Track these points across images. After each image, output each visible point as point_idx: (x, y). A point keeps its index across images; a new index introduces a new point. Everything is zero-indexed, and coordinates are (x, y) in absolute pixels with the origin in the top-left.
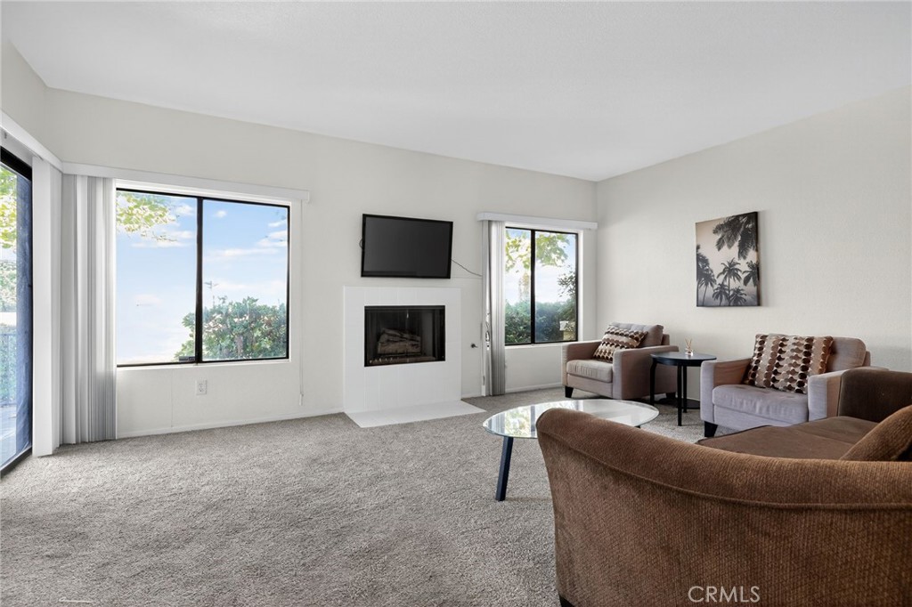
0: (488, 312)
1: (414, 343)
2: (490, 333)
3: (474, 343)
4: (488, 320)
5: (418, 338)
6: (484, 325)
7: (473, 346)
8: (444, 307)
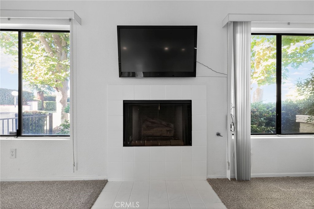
0: (233, 105)
1: (168, 129)
2: (235, 124)
3: (220, 132)
4: (233, 112)
5: (172, 125)
6: (229, 117)
7: (218, 134)
8: (191, 101)
